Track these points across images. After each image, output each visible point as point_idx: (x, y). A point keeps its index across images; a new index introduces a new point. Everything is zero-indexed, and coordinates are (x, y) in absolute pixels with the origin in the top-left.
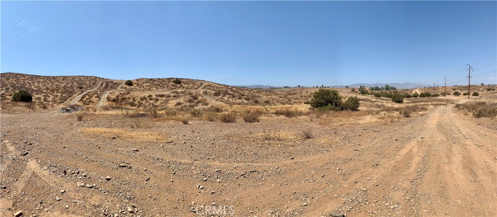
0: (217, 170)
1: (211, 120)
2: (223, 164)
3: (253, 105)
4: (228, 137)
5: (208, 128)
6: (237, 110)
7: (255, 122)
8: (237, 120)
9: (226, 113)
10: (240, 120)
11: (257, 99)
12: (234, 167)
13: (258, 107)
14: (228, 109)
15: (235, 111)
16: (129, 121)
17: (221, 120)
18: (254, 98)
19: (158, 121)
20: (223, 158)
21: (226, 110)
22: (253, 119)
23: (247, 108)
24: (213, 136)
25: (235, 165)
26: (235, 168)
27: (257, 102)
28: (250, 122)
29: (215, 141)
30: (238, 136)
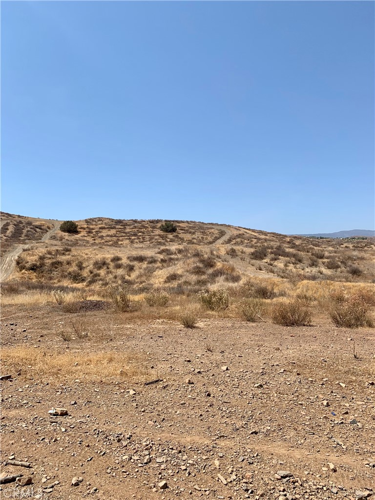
0: (283, 473)
1: (251, 319)
2: (297, 454)
3: (347, 281)
4: (297, 367)
5: (245, 340)
6: (309, 294)
7: (362, 325)
8: (315, 320)
9: (285, 300)
10: (322, 321)
11: (356, 266)
12: (332, 466)
13: (362, 284)
14: (288, 292)
15: (305, 297)
16: (61, 323)
17: (275, 318)
18: (350, 263)
19: (131, 320)
20: (293, 433)
21: (283, 294)
22: (357, 319)
23: (332, 287)
24: (257, 362)
25: (334, 460)
26: (335, 471)
27: (356, 273)
28: (349, 326)
29: (266, 377)
30: (324, 364)
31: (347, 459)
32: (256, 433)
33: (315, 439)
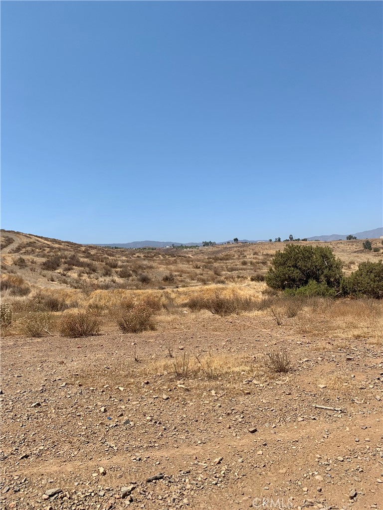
0: (50, 492)
1: (37, 335)
3: (138, 289)
4: (80, 378)
5: (28, 358)
6: (102, 303)
7: (145, 329)
8: (103, 329)
9: (75, 311)
10: (110, 329)
11: (145, 274)
12: (102, 470)
13: (150, 291)
14: (79, 301)
15: (97, 307)
17: (63, 331)
18: (140, 272)
21: (75, 305)
22: (142, 324)
23: (123, 295)
25: (104, 462)
26: (104, 474)
27: (145, 280)
28: (135, 331)
30: (108, 372)
31: (117, 460)
32: (26, 457)
33: (90, 447)
